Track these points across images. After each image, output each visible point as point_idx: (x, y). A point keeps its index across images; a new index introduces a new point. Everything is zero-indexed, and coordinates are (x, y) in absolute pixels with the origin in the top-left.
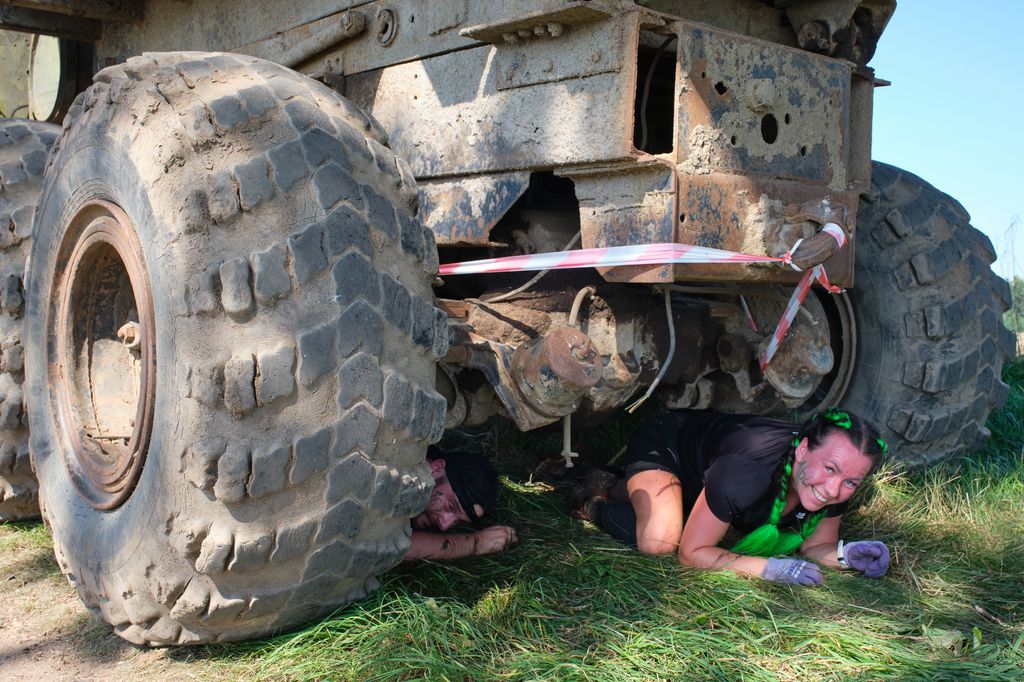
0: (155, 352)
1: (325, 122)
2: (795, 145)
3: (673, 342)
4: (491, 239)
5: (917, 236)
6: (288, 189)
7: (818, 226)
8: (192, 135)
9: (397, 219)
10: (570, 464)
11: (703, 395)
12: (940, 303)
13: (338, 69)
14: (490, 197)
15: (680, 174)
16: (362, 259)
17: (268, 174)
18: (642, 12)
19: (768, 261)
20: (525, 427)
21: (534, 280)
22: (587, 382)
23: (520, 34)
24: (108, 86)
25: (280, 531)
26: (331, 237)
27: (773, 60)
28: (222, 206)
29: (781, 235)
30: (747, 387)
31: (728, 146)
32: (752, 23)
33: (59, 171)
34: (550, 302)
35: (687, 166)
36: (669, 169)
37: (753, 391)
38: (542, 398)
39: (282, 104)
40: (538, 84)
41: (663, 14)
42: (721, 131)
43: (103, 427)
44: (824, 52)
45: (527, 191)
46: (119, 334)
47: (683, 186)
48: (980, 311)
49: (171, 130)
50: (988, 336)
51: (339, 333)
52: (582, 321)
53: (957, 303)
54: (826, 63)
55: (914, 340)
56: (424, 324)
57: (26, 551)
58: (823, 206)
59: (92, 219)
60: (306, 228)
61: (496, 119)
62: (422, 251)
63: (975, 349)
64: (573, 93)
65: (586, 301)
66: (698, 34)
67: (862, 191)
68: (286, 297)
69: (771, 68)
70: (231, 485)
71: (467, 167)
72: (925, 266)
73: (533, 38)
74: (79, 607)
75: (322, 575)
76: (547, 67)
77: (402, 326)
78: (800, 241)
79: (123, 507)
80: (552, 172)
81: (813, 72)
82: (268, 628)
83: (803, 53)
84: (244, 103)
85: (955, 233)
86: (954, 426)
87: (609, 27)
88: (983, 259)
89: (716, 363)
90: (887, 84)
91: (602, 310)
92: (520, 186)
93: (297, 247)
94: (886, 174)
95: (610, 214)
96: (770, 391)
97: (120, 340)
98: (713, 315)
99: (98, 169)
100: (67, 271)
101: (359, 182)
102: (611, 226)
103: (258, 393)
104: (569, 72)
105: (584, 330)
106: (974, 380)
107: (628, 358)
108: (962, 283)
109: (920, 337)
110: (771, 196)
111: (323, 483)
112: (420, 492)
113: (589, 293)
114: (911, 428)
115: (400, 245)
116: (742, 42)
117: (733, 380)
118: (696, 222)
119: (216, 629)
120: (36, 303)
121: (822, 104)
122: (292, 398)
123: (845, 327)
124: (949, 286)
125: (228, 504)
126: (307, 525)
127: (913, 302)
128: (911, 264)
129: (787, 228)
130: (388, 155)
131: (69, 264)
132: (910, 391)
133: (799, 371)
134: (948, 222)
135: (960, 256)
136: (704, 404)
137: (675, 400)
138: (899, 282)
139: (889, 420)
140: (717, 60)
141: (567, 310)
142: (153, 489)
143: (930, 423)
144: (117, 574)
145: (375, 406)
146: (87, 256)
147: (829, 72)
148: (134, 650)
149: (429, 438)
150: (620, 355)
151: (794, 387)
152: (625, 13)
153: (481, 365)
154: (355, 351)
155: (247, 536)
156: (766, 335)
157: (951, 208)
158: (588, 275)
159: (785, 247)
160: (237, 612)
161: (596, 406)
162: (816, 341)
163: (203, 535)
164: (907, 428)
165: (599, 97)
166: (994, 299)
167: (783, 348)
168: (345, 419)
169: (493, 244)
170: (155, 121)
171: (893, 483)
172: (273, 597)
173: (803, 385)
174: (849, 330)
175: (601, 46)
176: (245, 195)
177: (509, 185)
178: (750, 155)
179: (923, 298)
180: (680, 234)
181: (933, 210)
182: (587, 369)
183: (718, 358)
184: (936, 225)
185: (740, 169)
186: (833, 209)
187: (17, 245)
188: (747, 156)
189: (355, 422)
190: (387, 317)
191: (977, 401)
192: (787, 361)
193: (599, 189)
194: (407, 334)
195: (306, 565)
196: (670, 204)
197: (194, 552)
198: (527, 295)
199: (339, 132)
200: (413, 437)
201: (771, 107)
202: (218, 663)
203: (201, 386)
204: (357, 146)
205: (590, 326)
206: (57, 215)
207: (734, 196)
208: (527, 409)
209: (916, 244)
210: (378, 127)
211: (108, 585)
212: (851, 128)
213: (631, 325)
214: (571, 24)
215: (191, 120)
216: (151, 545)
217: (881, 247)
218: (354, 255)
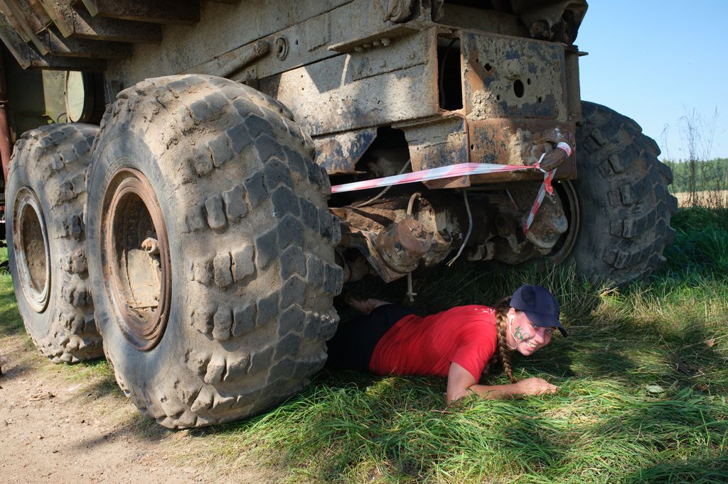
0: (169, 255)
1: (256, 109)
2: (535, 97)
3: (471, 222)
4: (356, 169)
5: (611, 144)
6: (240, 152)
7: (554, 145)
8: (181, 126)
9: (305, 164)
10: (412, 300)
11: (489, 251)
12: (629, 183)
13: (254, 76)
14: (353, 144)
15: (468, 121)
16: (288, 190)
17: (228, 145)
18: (438, 27)
19: (525, 168)
20: (388, 280)
21: (384, 192)
22: (423, 250)
23: (365, 46)
24: (127, 100)
25: (252, 355)
26: (268, 178)
27: (517, 47)
28: (203, 166)
29: (532, 152)
30: (516, 245)
31: (495, 101)
32: (501, 25)
33: (101, 153)
34: (395, 203)
35: (472, 116)
36: (462, 119)
37: (520, 246)
38: (396, 262)
39: (231, 102)
40: (377, 75)
41: (450, 27)
42: (490, 93)
43: (138, 302)
44: (546, 39)
45: (376, 139)
46: (143, 246)
47: (471, 128)
48: (654, 186)
49: (168, 124)
50: (660, 200)
51: (277, 234)
52: (414, 214)
53: (639, 182)
54: (549, 46)
55: (615, 207)
56: (326, 225)
57: (95, 378)
58: (556, 132)
59: (123, 180)
60: (253, 174)
61: (354, 98)
62: (321, 181)
63: (652, 209)
64: (399, 78)
65: (416, 201)
66: (472, 36)
67: (577, 120)
68: (246, 217)
69: (516, 52)
70: (222, 330)
71: (338, 128)
72: (618, 161)
73: (373, 48)
74: (133, 409)
75: (278, 379)
76: (382, 64)
77: (314, 227)
78: (544, 154)
79: (156, 348)
80: (390, 126)
81: (542, 52)
82: (248, 413)
83: (535, 41)
84: (209, 104)
85: (634, 140)
86: (644, 257)
87: (418, 37)
88: (653, 154)
89: (496, 231)
90: (586, 54)
91: (426, 206)
92: (371, 136)
93: (248, 186)
94: (590, 107)
95: (427, 148)
96: (531, 245)
97: (143, 249)
98: (491, 203)
99: (125, 150)
100: (110, 211)
101: (281, 144)
102: (429, 156)
103: (234, 275)
104: (396, 66)
105: (416, 218)
106: (654, 228)
107: (443, 233)
108: (641, 170)
109: (618, 205)
110: (524, 129)
111: (276, 324)
112: (331, 325)
113: (417, 197)
114: (618, 260)
115: (308, 179)
116: (498, 38)
117: (506, 240)
118: (480, 149)
119: (218, 416)
120: (93, 232)
121: (548, 71)
122: (254, 276)
123: (571, 203)
124: (634, 172)
125: (222, 342)
126: (267, 350)
127: (612, 184)
128: (609, 161)
129: (535, 147)
130: (296, 127)
131: (111, 207)
132: (615, 238)
133: (548, 232)
134: (629, 133)
135: (639, 153)
136: (490, 257)
137: (473, 256)
138: (603, 172)
139: (603, 257)
140: (484, 50)
141: (405, 208)
142: (175, 336)
143: (629, 256)
144: (156, 388)
145: (302, 276)
146: (121, 201)
147: (551, 51)
148: (169, 432)
149: (334, 293)
150: (439, 232)
151: (545, 242)
152: (427, 28)
153: (358, 245)
154: (288, 245)
155: (233, 360)
156: (525, 212)
157: (630, 125)
158: (418, 186)
159: (536, 159)
160: (230, 405)
161: (426, 263)
162: (556, 213)
163: (208, 361)
164: (615, 260)
165: (416, 79)
166: (661, 178)
167: (536, 220)
168: (286, 285)
169: (358, 172)
170: (158, 119)
171: (610, 294)
172: (250, 394)
173: (550, 241)
174: (574, 204)
175: (415, 49)
176: (216, 158)
177: (364, 136)
178: (508, 105)
179: (618, 181)
180: (472, 157)
181: (619, 127)
182: (422, 242)
183: (496, 228)
184: (622, 136)
185: (503, 115)
186: (562, 133)
187: (76, 197)
188: (507, 106)
189: (291, 287)
190: (305, 223)
191: (657, 240)
192: (540, 227)
193: (420, 134)
194: (317, 232)
195: (269, 373)
196: (464, 140)
197: (203, 371)
198: (380, 201)
199: (266, 115)
200: (326, 292)
201: (519, 76)
202: (221, 436)
203: (199, 274)
204: (277, 123)
205: (420, 216)
206: (102, 177)
207: (501, 131)
208: (388, 269)
209: (610, 149)
210: (287, 110)
211: (151, 395)
212: (567, 84)
213: (444, 214)
214: (395, 38)
215: (179, 117)
216: (176, 369)
217: (590, 153)
218: (282, 188)
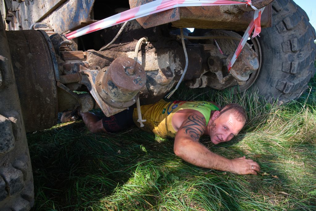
10: (142, 125)
11: (204, 82)
12: (296, 37)
20: (108, 115)
34: (126, 47)
37: (224, 79)
38: (113, 99)
48: (310, 40)
53: (302, 37)
55: (286, 53)
63: (309, 55)
72: (289, 22)
86: (301, 86)
89: (208, 69)
91: (151, 48)
96: (232, 78)
98: (205, 49)
109: (289, 52)
117: (215, 74)
124: (298, 30)
127: (285, 37)
128: (283, 22)
132: (285, 74)
135: (301, 18)
136: (204, 85)
137: (193, 85)
150: (162, 69)
153: (85, 82)
164: (284, 88)
179: (289, 35)
183: (209, 67)
184: (290, 7)
209: (284, 14)
